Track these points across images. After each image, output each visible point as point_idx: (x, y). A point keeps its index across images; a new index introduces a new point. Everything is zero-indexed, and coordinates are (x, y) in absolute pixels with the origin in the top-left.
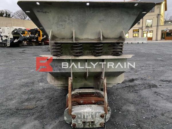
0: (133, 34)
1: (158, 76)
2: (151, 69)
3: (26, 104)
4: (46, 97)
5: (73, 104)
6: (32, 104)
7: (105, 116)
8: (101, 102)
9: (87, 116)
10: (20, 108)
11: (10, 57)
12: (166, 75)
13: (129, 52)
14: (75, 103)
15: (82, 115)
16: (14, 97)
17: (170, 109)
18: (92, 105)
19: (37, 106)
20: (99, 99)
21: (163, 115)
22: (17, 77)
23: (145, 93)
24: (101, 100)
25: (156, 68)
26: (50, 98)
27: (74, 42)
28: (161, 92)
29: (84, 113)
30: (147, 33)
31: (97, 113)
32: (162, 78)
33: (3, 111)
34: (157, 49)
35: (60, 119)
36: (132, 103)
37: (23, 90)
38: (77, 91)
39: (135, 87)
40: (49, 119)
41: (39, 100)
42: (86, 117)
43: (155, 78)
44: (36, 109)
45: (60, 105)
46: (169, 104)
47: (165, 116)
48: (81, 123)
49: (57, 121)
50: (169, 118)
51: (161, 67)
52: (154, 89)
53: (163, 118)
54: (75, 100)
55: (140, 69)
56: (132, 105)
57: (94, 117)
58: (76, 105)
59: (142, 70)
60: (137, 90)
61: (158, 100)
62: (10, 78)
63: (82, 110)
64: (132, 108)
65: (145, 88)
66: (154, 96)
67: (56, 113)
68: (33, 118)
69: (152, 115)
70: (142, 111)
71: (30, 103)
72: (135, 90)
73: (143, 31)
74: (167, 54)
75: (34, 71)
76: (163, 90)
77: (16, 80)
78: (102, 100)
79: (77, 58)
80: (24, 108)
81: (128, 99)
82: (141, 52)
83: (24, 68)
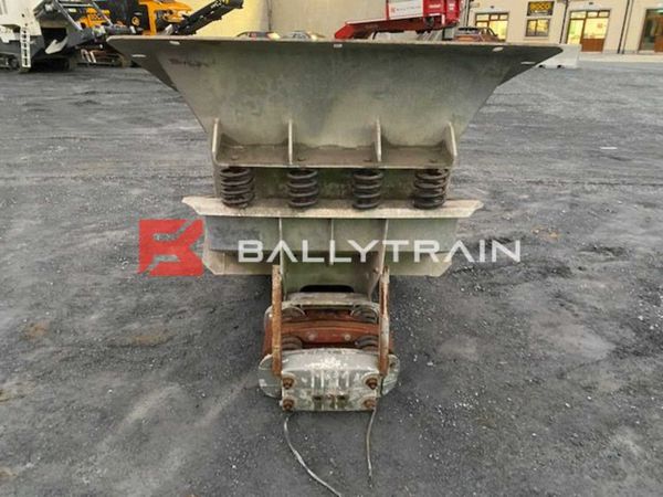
0: (529, 21)
1: (582, 229)
2: (565, 195)
3: (135, 326)
4: (197, 304)
5: (286, 343)
6: (153, 326)
7: (379, 384)
8: (370, 339)
9: (327, 382)
10: (118, 343)
11: (45, 128)
12: (612, 226)
13: (499, 110)
14: (291, 339)
15: (313, 380)
16: (94, 299)
17: (589, 356)
18: (342, 350)
19: (170, 334)
20: (366, 328)
21: (561, 376)
22: (86, 220)
23: (525, 296)
24: (369, 334)
25: (587, 192)
26: (209, 306)
27: (292, 165)
28: (577, 295)
29: (318, 371)
30: (585, 20)
31: (358, 375)
32: (595, 237)
33: (70, 349)
34: (608, 102)
35: (247, 381)
36: (473, 334)
37: (116, 273)
38: (297, 300)
39: (493, 272)
40: (212, 382)
41: (174, 314)
42: (322, 385)
43: (571, 237)
44: (168, 344)
45: (244, 332)
46: (593, 338)
47: (568, 381)
48: (310, 399)
49: (238, 388)
50: (579, 387)
51: (604, 187)
52: (556, 282)
53: (559, 386)
54: (291, 328)
55: (526, 197)
56: (471, 341)
57: (347, 385)
58: (296, 346)
59: (533, 199)
60: (499, 284)
61: (559, 324)
62: (64, 224)
63: (313, 365)
64: (469, 350)
65: (527, 278)
66: (549, 309)
67: (234, 361)
68: (162, 375)
69: (527, 378)
70: (499, 360)
71: (148, 322)
72: (493, 284)
73: (571, 12)
74: (644, 126)
75: (143, 194)
76: (585, 284)
77: (87, 232)
78: (372, 332)
79: (301, 215)
80: (129, 340)
81: (463, 316)
82: (546, 112)
83: (104, 178)
